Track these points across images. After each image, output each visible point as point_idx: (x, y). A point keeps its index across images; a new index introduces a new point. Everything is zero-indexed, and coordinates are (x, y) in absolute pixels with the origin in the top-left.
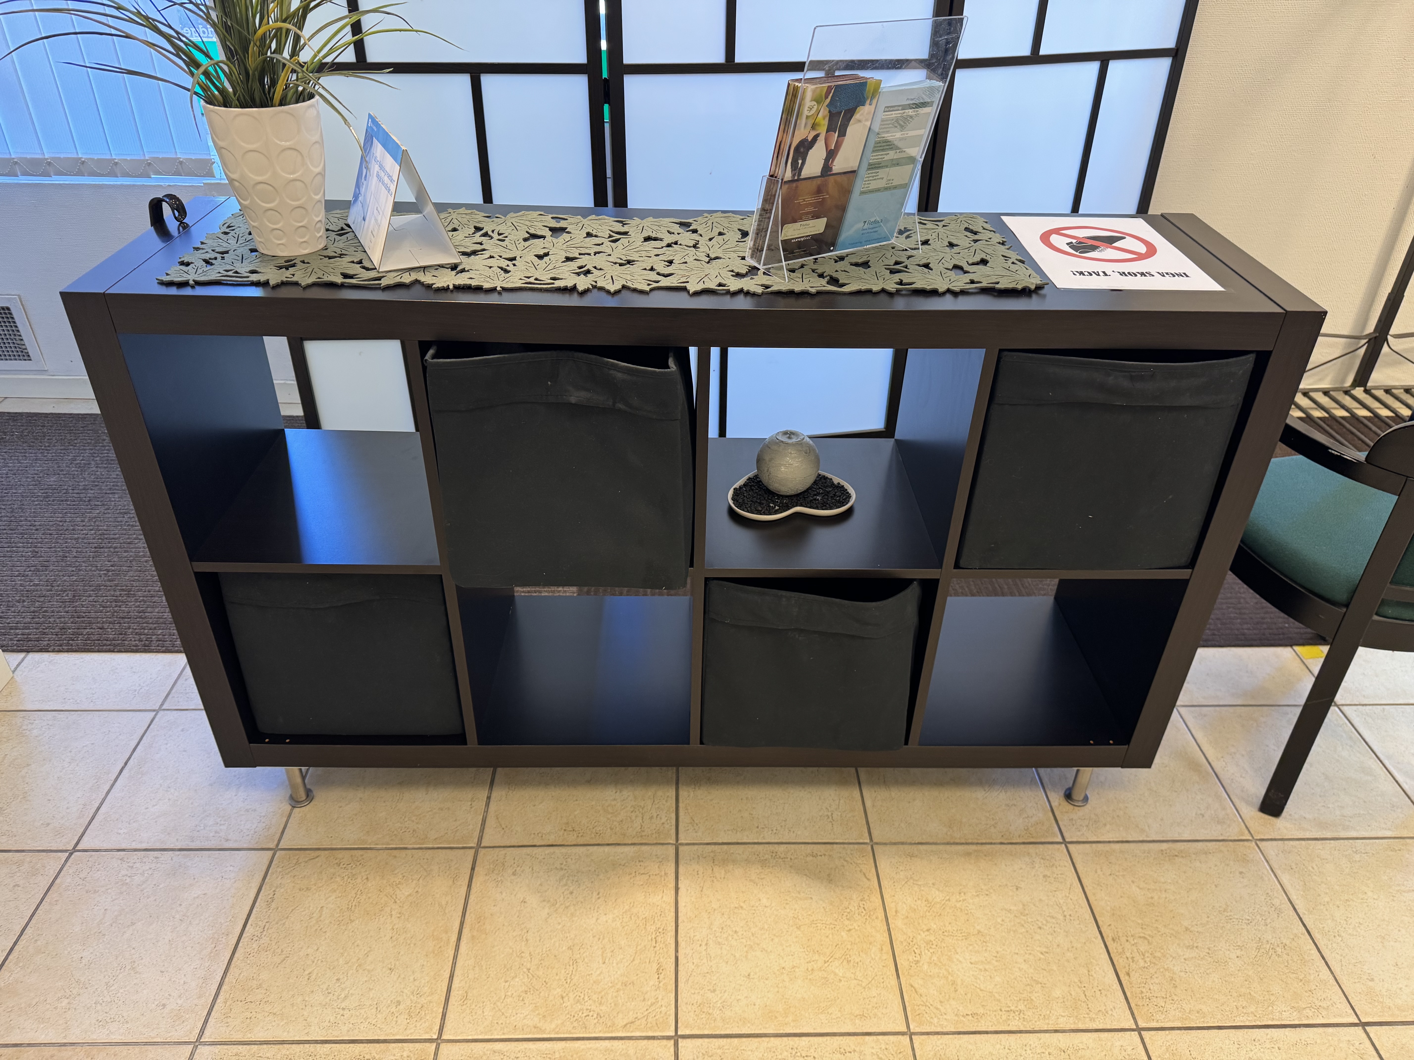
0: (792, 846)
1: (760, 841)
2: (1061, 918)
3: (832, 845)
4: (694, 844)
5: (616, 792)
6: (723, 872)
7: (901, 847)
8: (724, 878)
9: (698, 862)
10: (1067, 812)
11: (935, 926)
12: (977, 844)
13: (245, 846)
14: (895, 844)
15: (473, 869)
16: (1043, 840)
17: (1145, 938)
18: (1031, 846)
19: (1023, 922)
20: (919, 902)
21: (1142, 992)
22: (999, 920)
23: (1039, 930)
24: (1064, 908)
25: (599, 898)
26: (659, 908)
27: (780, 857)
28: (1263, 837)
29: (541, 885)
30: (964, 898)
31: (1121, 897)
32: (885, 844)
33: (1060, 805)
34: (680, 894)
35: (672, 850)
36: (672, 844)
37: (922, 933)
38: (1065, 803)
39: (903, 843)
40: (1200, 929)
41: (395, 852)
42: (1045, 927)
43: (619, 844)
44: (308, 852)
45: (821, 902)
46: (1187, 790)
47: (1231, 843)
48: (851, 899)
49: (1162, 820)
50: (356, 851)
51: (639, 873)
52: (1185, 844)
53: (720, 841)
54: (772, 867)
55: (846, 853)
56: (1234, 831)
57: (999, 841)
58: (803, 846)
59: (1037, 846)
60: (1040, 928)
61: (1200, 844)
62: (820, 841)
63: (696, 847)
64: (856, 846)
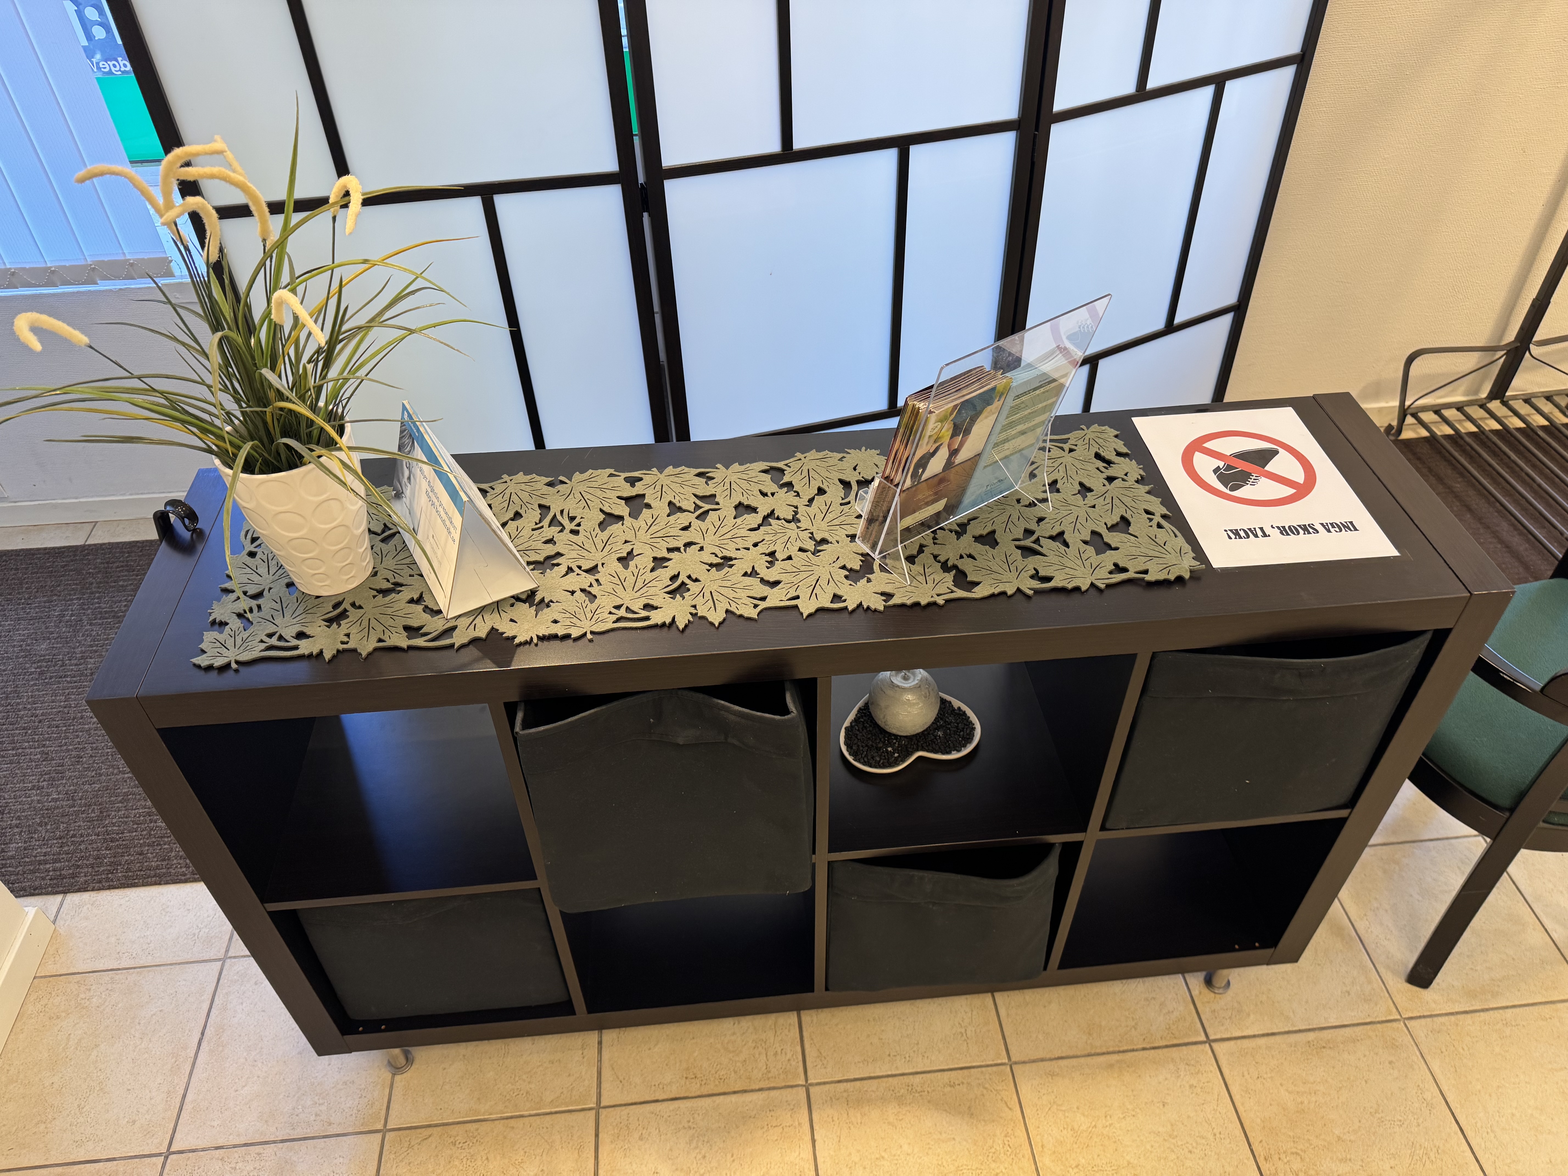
0: (928, 1075)
1: (894, 1072)
2: (1211, 1137)
3: (969, 1070)
4: (825, 1083)
5: (734, 1024)
6: (859, 1115)
7: (1041, 1064)
8: (861, 1123)
9: (831, 1106)
10: (1208, 1002)
11: (1083, 1161)
12: (1119, 1052)
13: (350, 1130)
14: (1034, 1061)
15: (597, 1135)
16: (1186, 1040)
17: (1297, 1154)
18: (1174, 1049)
19: (1172, 1147)
20: (1065, 1132)
22: (1148, 1147)
23: (1189, 1155)
24: (1214, 1125)
25: (734, 1161)
26: (797, 1167)
27: (916, 1091)
28: (1411, 1015)
29: (671, 1150)
30: (1110, 1122)
31: (1271, 1105)
32: (1024, 1062)
33: (1200, 993)
34: (817, 1148)
35: (802, 1092)
36: (802, 1086)
37: (1071, 1170)
38: (1205, 991)
39: (1042, 1060)
40: (1352, 1138)
41: (512, 1122)
42: (1195, 1150)
43: (745, 1091)
44: (419, 1131)
45: (965, 1143)
46: (1331, 962)
47: (1378, 1025)
48: (995, 1135)
49: (1307, 1002)
50: (469, 1125)
51: (771, 1126)
52: (1332, 1031)
53: (852, 1077)
54: (910, 1104)
55: (985, 1079)
56: (1382, 1011)
57: (1140, 1046)
58: (939, 1074)
59: (1180, 1048)
60: (1190, 1152)
61: (1347, 1030)
62: (956, 1066)
63: (828, 1086)
64: (994, 1069)
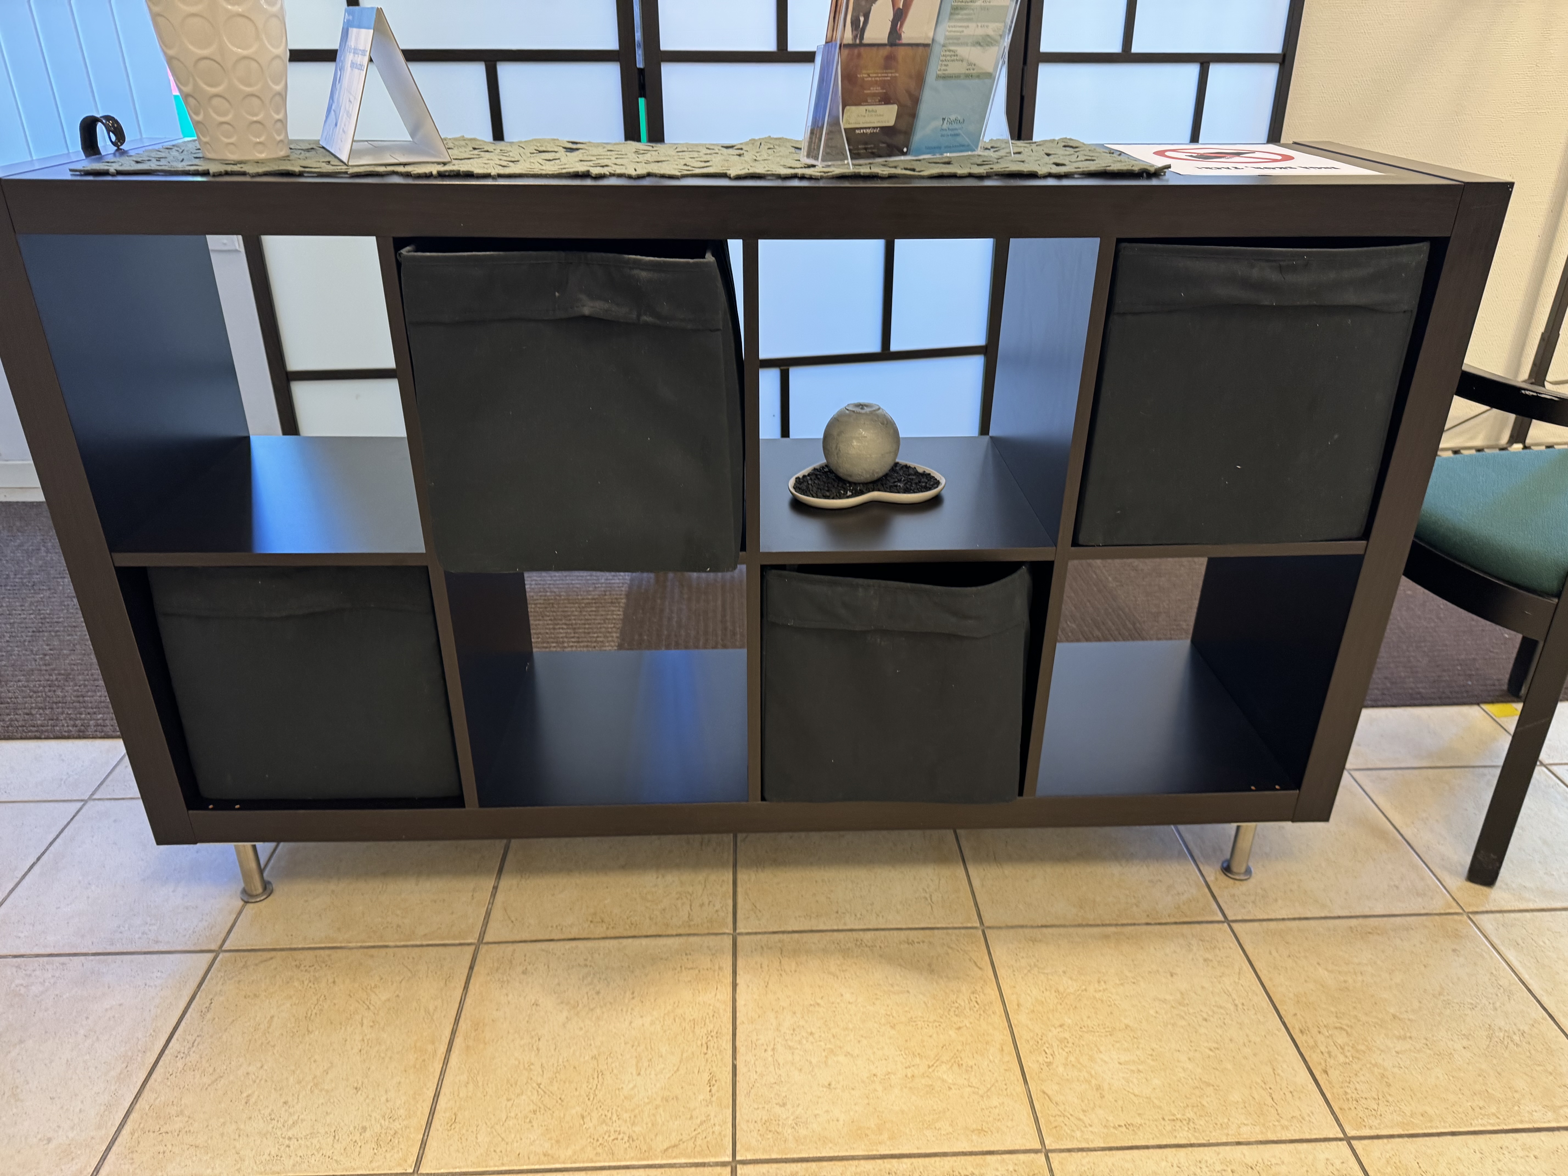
0: (882, 933)
1: (840, 928)
2: (1232, 1008)
3: (932, 931)
4: (756, 933)
5: (657, 878)
6: (794, 964)
7: (1020, 931)
8: (795, 971)
9: (761, 954)
10: (1226, 888)
11: (1070, 1021)
12: (1116, 925)
13: (179, 948)
14: (1012, 927)
15: (471, 968)
16: (1199, 919)
17: (1341, 1028)
18: (1185, 926)
19: (1183, 1014)
20: (1048, 993)
21: (1346, 1093)
22: (1152, 1012)
23: (1204, 1023)
24: (1234, 996)
25: (633, 998)
26: (711, 1007)
27: (866, 946)
28: (1475, 909)
29: (559, 984)
30: (1105, 987)
31: (1306, 982)
32: (1000, 928)
33: (1216, 879)
34: (738, 991)
35: (728, 941)
36: (728, 934)
37: (1053, 1029)
38: (1222, 878)
39: (1022, 927)
40: (1412, 1017)
41: (373, 951)
42: (1212, 1019)
43: (660, 936)
44: (260, 953)
45: (921, 996)
46: (1374, 860)
47: (1437, 917)
48: (959, 991)
49: (1347, 893)
50: (322, 952)
51: (685, 968)
52: (1379, 919)
53: (790, 929)
54: (857, 957)
55: (951, 940)
56: (1439, 903)
57: (1144, 921)
58: (895, 932)
59: (1193, 925)
60: (1206, 1020)
61: (1398, 919)
62: (917, 926)
63: (759, 937)
64: (963, 931)
